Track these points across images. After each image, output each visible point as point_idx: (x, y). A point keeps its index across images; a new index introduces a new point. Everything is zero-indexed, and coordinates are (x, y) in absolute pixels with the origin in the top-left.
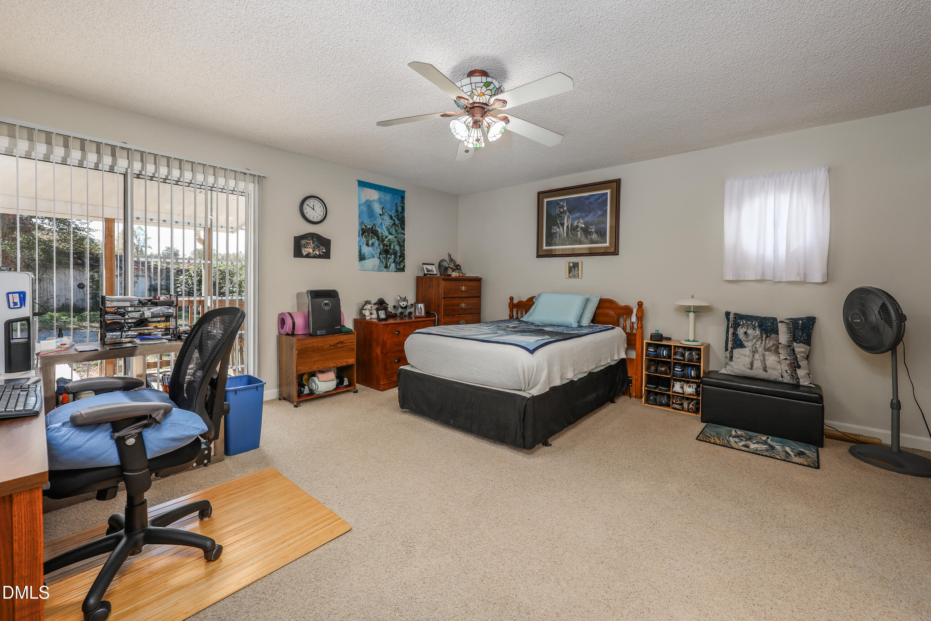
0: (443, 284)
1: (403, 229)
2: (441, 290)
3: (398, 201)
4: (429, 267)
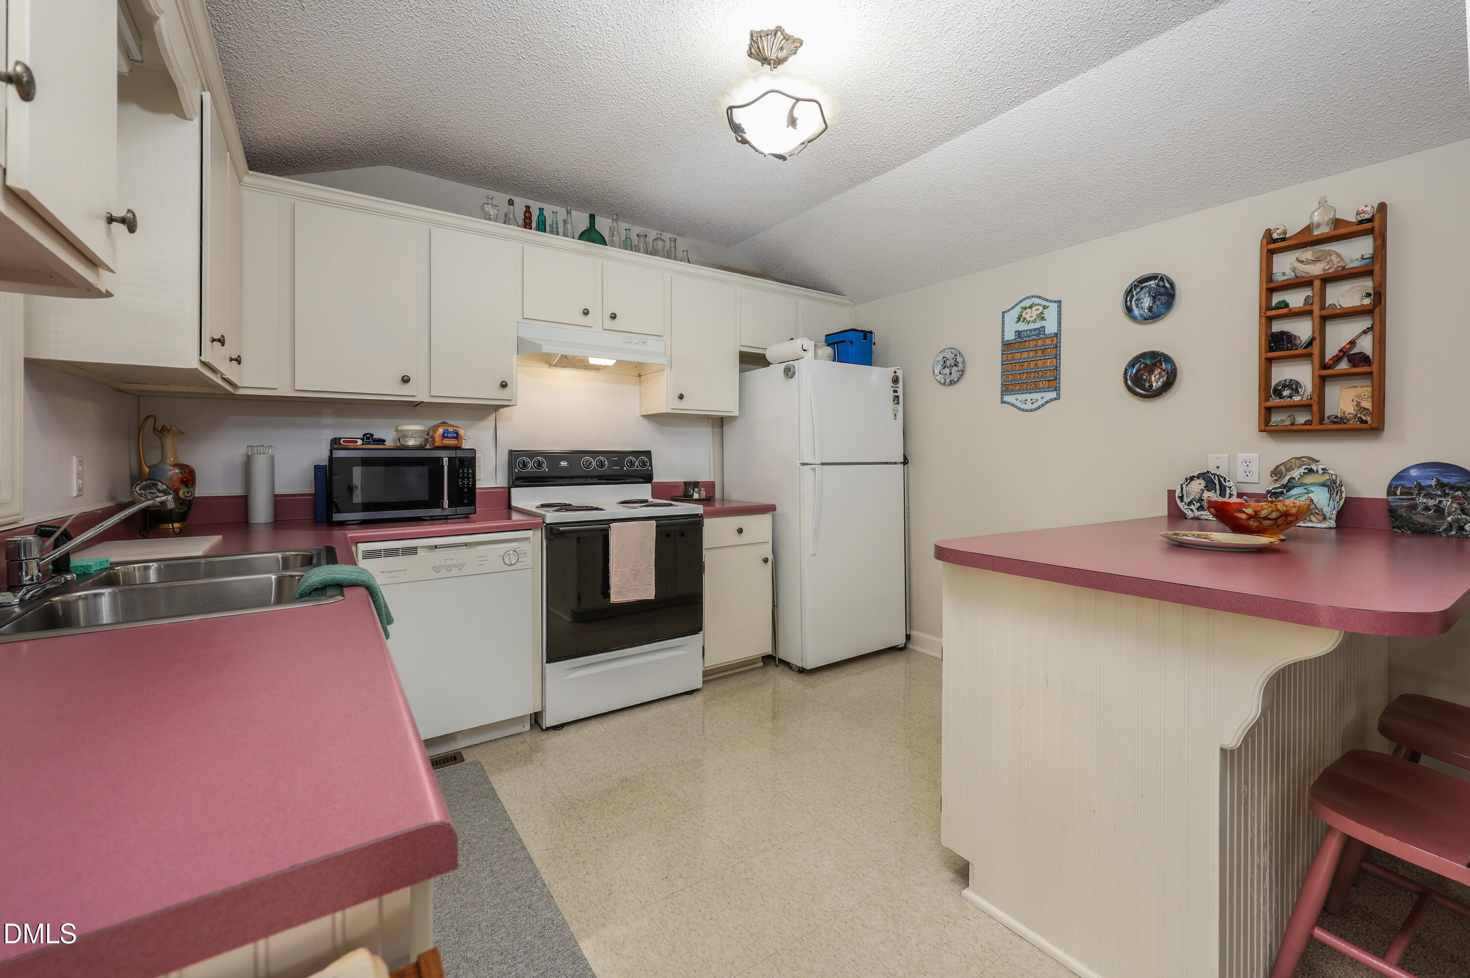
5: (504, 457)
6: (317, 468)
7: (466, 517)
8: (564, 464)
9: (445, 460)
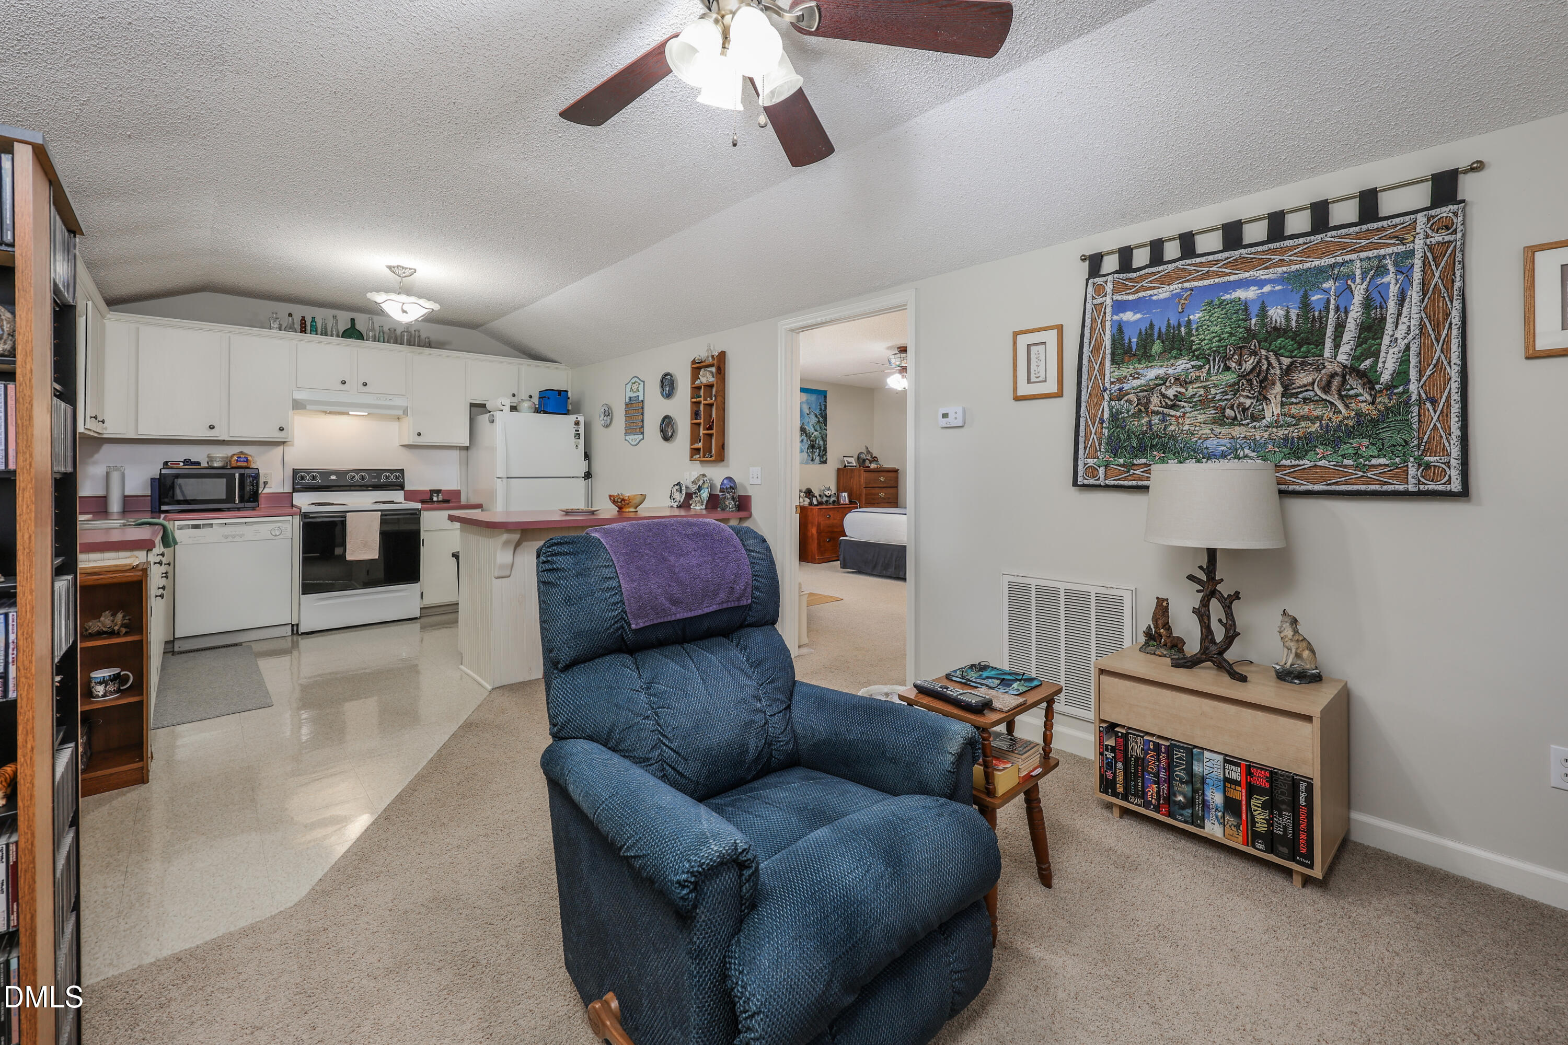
0: (864, 475)
1: (826, 425)
2: (862, 481)
3: (822, 400)
4: (849, 459)
5: (290, 473)
6: (153, 480)
7: (254, 509)
8: (333, 477)
9: (237, 475)
